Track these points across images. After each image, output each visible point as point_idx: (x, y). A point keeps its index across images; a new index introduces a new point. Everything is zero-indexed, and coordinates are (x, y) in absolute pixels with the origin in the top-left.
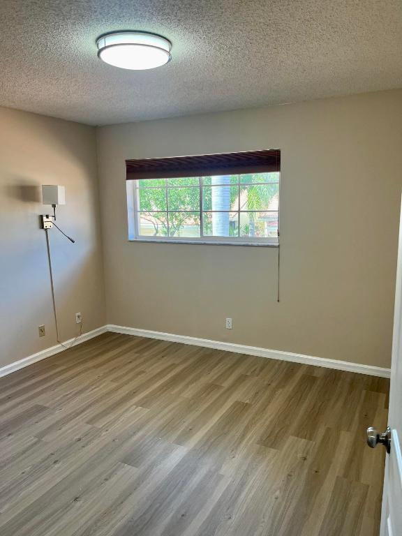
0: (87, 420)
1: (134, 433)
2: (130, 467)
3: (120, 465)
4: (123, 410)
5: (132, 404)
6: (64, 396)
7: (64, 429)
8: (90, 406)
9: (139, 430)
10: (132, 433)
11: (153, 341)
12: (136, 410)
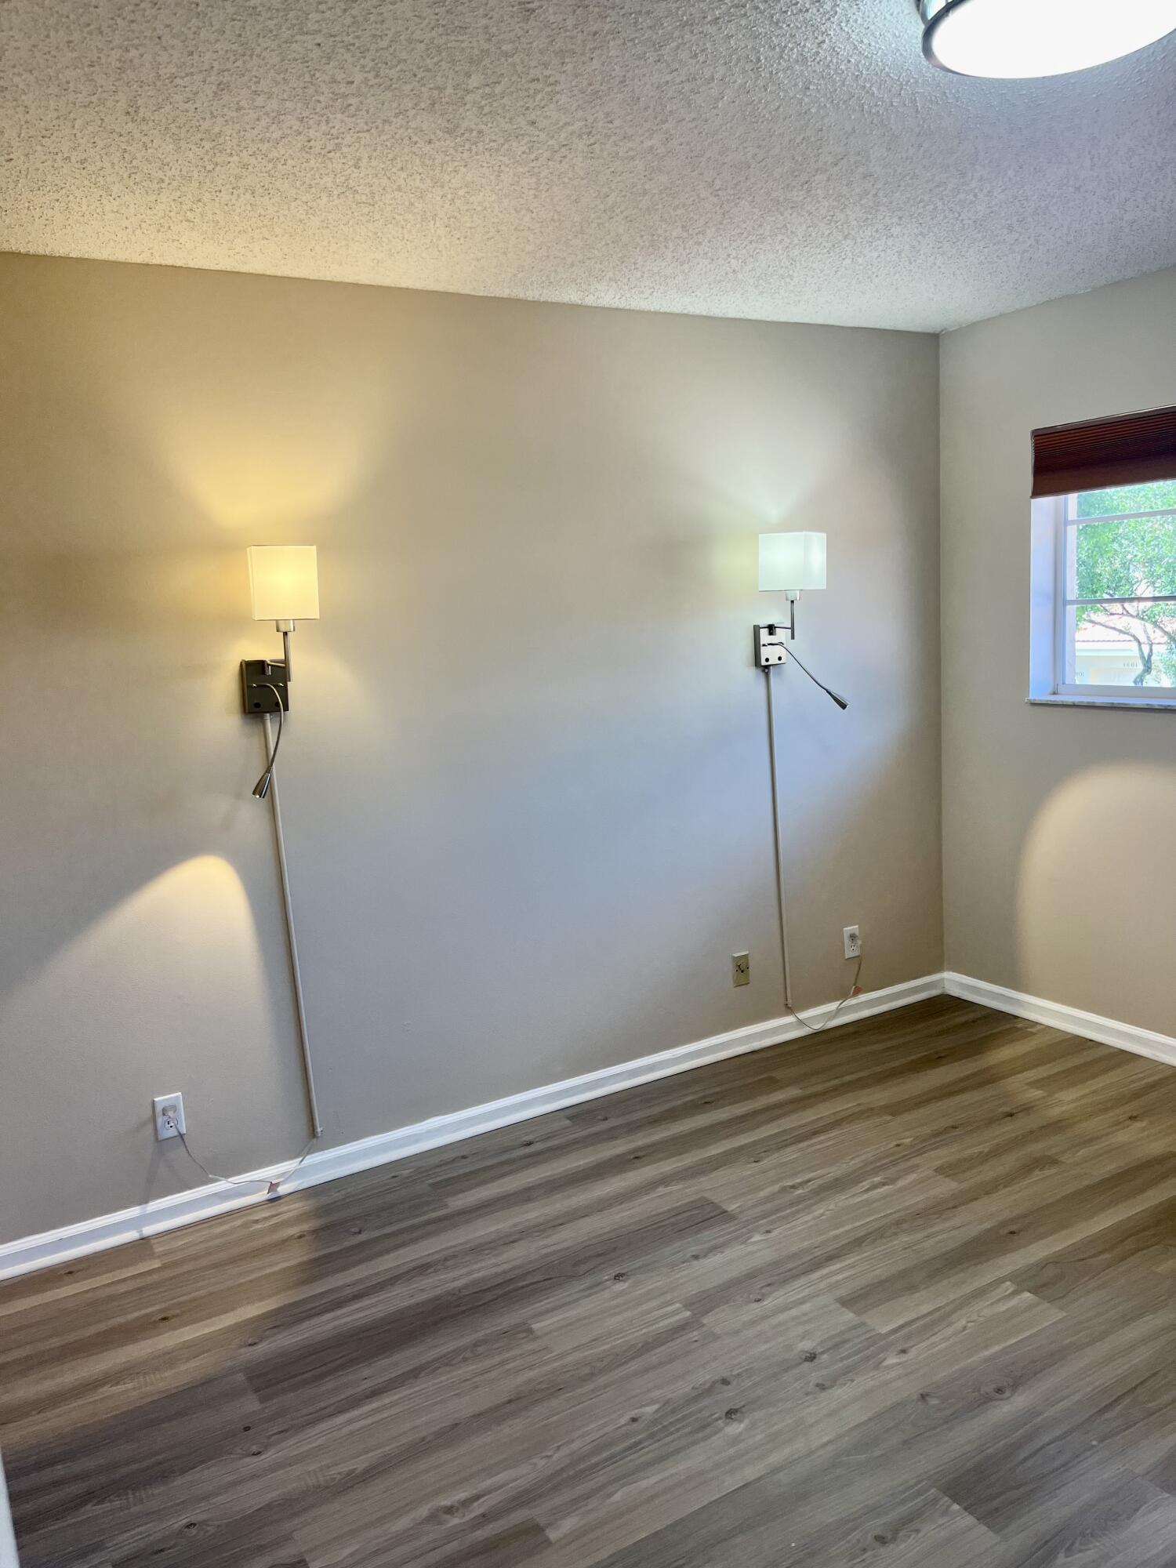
0: (842, 1292)
1: (999, 1390)
2: (969, 1520)
3: (935, 1501)
4: (968, 1289)
5: (1000, 1274)
6: (784, 1189)
7: (769, 1303)
8: (857, 1243)
9: (1016, 1383)
10: (990, 1388)
11: (1099, 1053)
12: (1014, 1302)
